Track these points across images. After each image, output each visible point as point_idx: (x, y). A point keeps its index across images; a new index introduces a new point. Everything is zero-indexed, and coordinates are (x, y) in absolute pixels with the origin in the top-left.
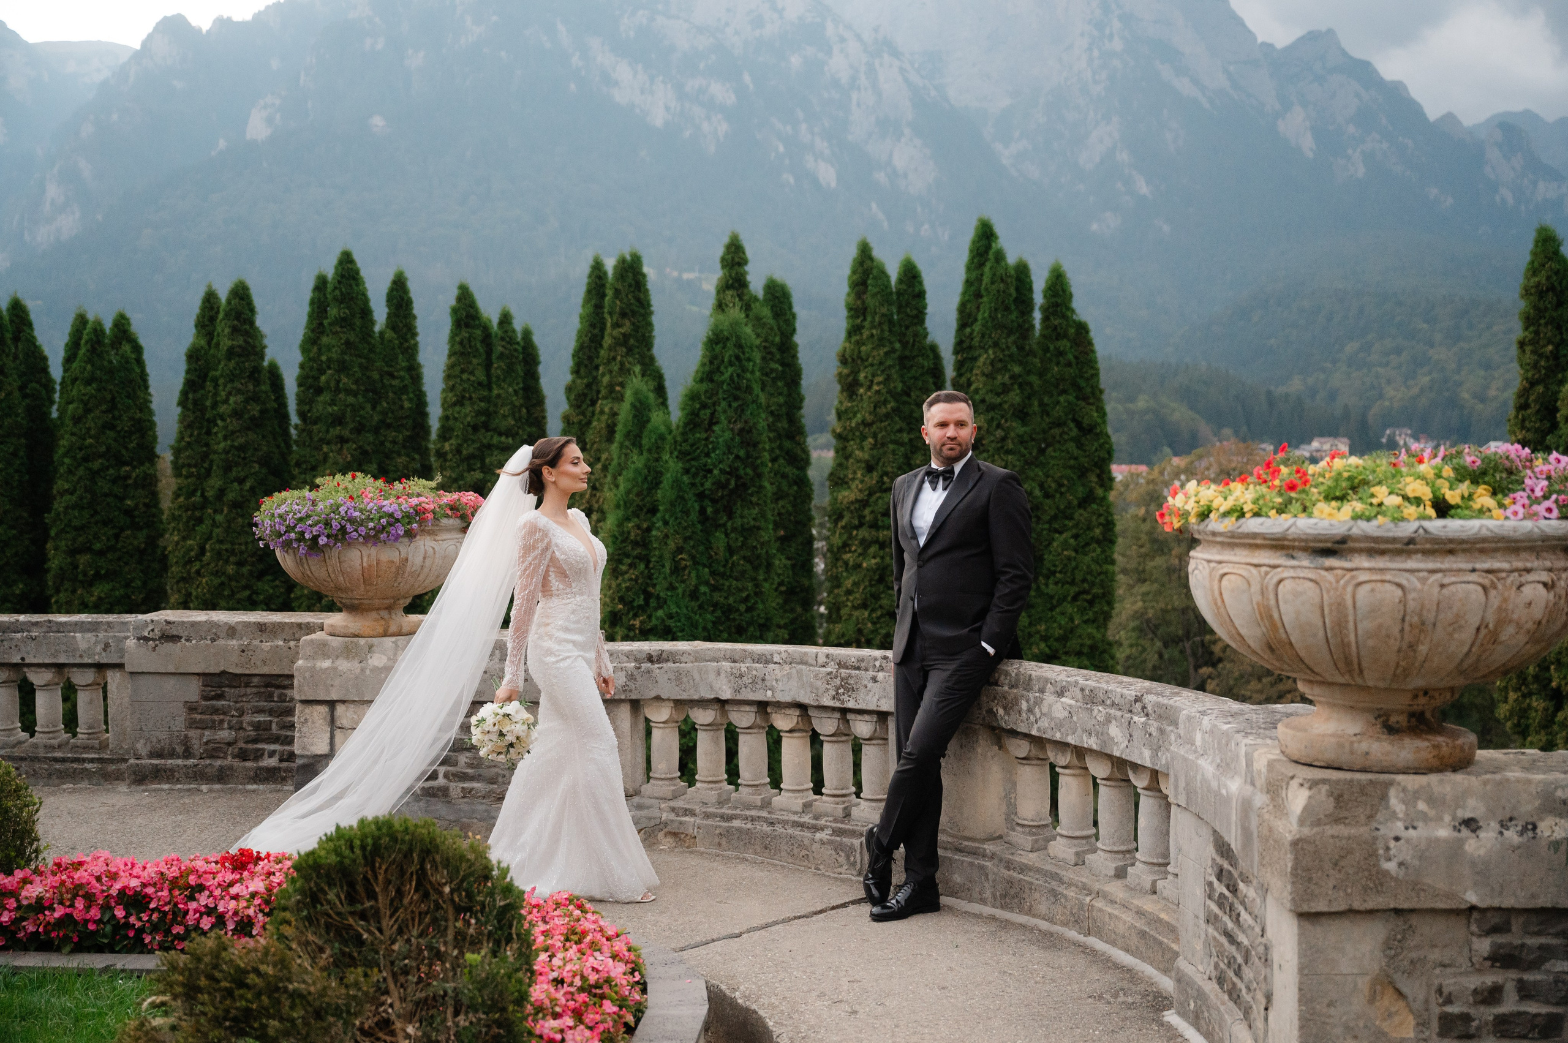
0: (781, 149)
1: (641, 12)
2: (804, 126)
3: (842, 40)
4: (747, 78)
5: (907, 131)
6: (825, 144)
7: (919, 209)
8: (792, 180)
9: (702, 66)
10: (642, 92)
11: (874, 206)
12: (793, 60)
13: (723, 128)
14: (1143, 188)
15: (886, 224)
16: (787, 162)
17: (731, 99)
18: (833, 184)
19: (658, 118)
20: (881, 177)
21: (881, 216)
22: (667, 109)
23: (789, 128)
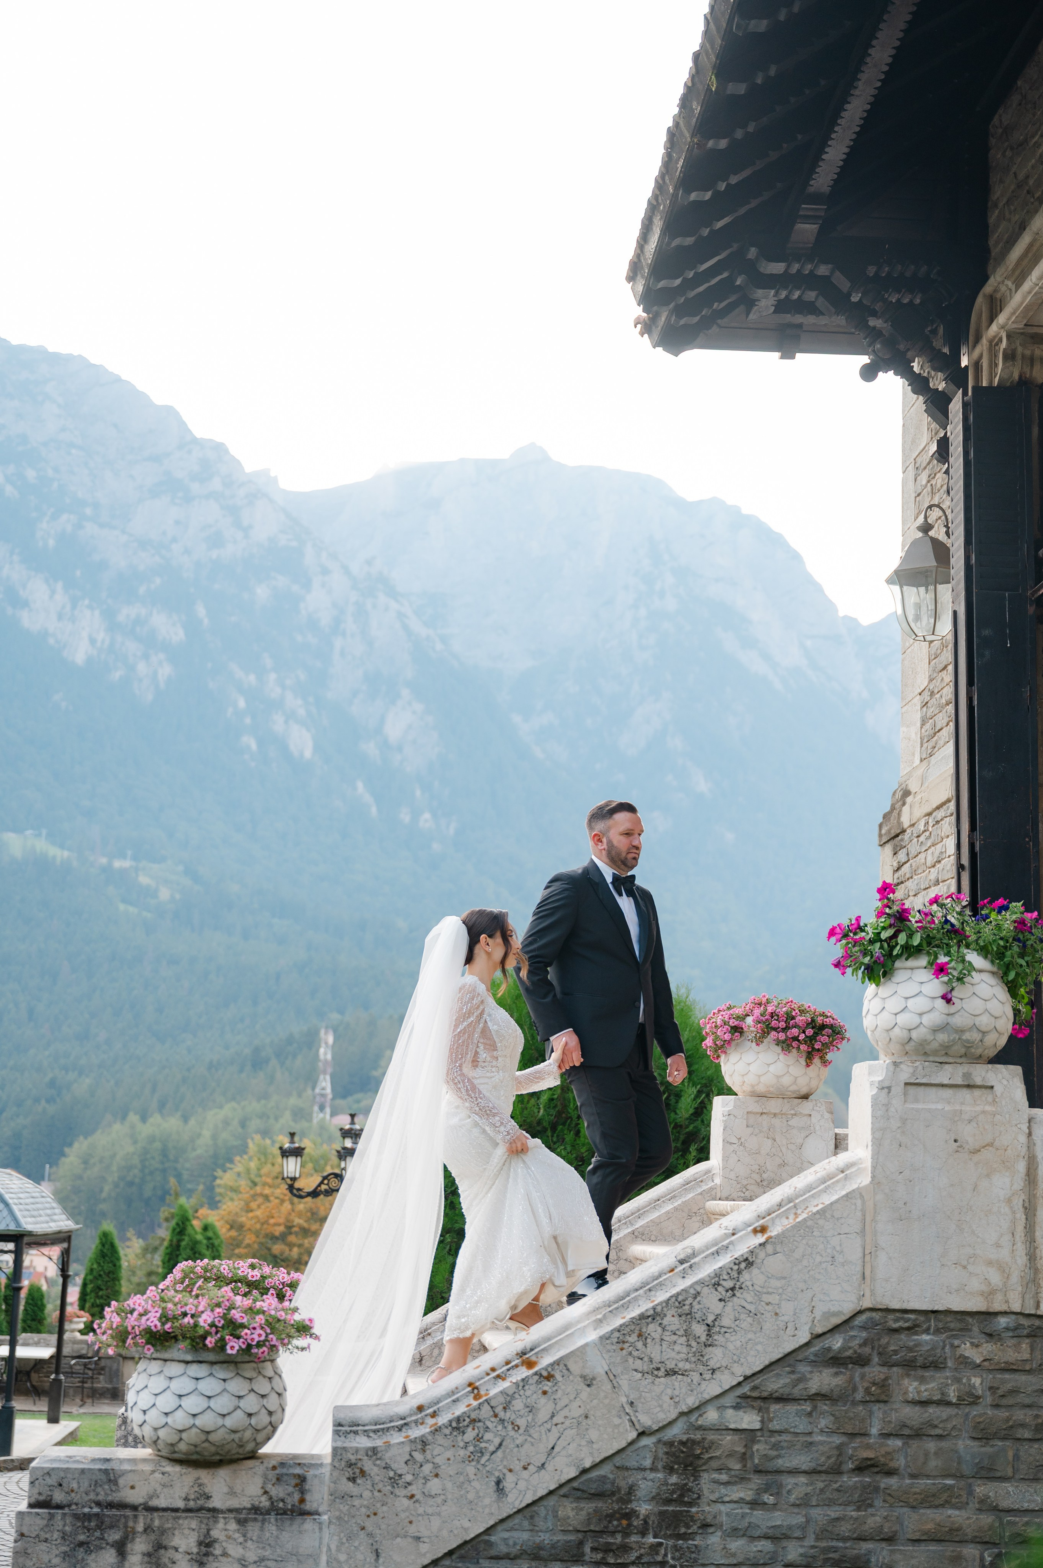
0: (242, 703)
1: (65, 517)
2: (273, 676)
3: (325, 571)
4: (201, 611)
5: (405, 692)
6: (300, 702)
7: (418, 793)
8: (254, 746)
9: (142, 590)
10: (60, 617)
11: (360, 785)
12: (259, 591)
13: (166, 671)
14: (702, 785)
15: (374, 810)
16: (248, 721)
17: (178, 635)
18: (308, 754)
19: (80, 654)
20: (370, 748)
21: (368, 798)
22: (93, 641)
23: (252, 678)
